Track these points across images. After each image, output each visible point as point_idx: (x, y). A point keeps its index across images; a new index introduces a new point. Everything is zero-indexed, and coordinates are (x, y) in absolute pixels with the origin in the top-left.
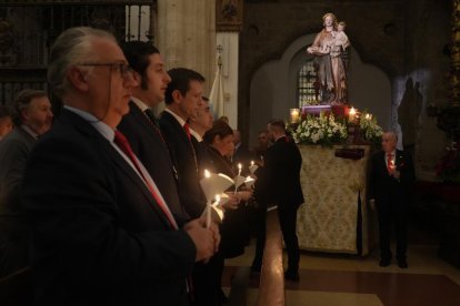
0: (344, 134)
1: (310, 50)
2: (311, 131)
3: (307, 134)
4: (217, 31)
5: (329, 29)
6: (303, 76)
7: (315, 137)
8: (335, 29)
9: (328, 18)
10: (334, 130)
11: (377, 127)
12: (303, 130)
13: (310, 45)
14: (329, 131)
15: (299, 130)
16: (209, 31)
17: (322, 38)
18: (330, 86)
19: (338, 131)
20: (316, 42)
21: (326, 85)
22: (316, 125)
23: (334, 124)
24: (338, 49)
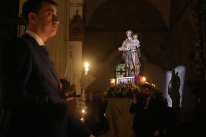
1: (120, 49)
2: (122, 89)
3: (120, 91)
4: (70, 41)
5: (130, 38)
6: (118, 71)
8: (133, 39)
9: (129, 33)
12: (118, 89)
13: (121, 47)
14: (132, 89)
15: (115, 90)
16: (66, 40)
17: (126, 43)
18: (132, 67)
19: (137, 89)
20: (123, 45)
21: (129, 67)
23: (134, 86)
24: (135, 48)
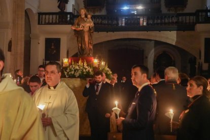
0: (92, 73)
1: (73, 27)
2: (75, 71)
3: (73, 72)
5: (83, 16)
7: (77, 74)
10: (87, 70)
11: (108, 69)
12: (71, 70)
14: (84, 71)
15: (68, 71)
17: (79, 21)
19: (89, 71)
20: (76, 23)
22: (77, 67)
23: (86, 67)
